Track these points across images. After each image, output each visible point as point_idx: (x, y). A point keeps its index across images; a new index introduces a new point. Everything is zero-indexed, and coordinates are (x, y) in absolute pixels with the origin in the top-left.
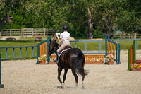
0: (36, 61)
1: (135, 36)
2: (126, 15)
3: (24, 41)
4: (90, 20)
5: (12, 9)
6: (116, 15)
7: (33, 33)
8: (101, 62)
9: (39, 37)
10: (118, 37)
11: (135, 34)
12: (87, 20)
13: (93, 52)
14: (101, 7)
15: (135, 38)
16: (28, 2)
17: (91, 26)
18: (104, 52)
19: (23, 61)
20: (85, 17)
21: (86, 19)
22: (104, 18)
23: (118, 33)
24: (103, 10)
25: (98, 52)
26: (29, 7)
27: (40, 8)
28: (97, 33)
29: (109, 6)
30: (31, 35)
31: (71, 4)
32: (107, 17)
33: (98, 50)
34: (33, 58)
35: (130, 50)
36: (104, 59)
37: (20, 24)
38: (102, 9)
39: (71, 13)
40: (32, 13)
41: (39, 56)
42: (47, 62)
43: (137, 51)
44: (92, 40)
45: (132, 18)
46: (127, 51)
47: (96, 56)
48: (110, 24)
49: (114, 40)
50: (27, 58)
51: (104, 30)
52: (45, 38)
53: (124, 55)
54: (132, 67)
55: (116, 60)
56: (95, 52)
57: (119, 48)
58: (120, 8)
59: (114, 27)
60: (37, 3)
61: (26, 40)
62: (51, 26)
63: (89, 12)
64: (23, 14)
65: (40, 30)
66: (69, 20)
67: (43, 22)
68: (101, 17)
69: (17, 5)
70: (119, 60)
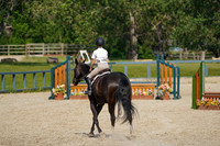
0: (49, 94)
1: (204, 56)
2: (189, 23)
3: (30, 64)
4: (133, 31)
5: (11, 13)
6: (173, 24)
7: (44, 52)
8: (151, 96)
9: (54, 56)
10: (176, 57)
11: (204, 53)
12: (129, 30)
13: (138, 80)
14: (151, 11)
15: (203, 59)
16: (35, 3)
17: (135, 39)
18: (156, 80)
19: (28, 94)
20: (125, 26)
21: (127, 29)
22: (154, 28)
23: (176, 50)
24: (153, 15)
25: (145, 80)
26: (37, 10)
27: (55, 12)
28: (144, 51)
29: (163, 9)
30: (41, 53)
31: (104, 5)
32: (160, 26)
33: (146, 77)
34: (45, 90)
35: (195, 78)
36: (156, 91)
37: (23, 37)
38: (151, 13)
39: (104, 19)
40: (42, 20)
41: (54, 86)
42: (65, 96)
43: (206, 79)
44: (136, 62)
45: (199, 27)
46: (191, 79)
47: (142, 87)
48: (164, 37)
49: (171, 62)
50: (35, 90)
51: (155, 47)
52: (62, 59)
53: (186, 85)
54: (198, 104)
55: (174, 93)
56: (141, 80)
57: (177, 74)
58: (180, 12)
59: (170, 42)
60: (50, 5)
61: (33, 61)
62: (73, 39)
63: (132, 19)
64: (28, 21)
65: (54, 46)
66: (100, 30)
67: (59, 33)
68: (151, 26)
69: (20, 8)
70: (178, 93)
